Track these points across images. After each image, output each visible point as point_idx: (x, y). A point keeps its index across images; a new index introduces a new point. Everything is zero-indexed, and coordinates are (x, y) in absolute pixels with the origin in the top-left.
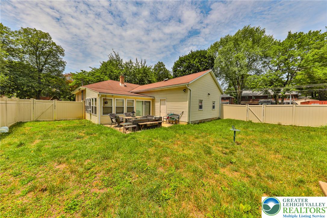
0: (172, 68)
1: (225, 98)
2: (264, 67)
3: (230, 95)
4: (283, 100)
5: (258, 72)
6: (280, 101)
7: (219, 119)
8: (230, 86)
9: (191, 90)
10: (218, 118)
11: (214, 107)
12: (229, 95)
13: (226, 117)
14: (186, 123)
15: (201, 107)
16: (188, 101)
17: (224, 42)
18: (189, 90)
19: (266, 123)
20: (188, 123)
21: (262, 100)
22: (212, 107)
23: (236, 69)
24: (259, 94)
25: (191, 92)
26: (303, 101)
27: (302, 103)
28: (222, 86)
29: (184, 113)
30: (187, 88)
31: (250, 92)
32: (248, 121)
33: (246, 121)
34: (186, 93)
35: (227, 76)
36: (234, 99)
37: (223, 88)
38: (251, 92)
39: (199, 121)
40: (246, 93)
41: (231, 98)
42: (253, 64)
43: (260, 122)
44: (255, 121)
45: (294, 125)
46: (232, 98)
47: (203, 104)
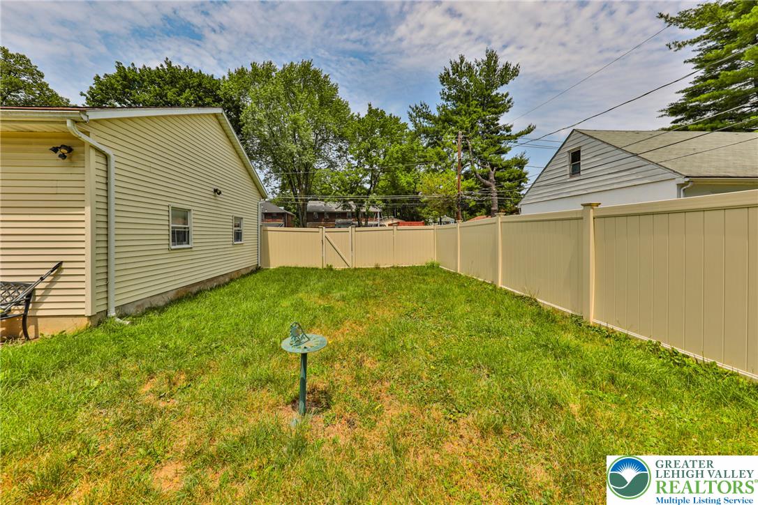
0: (82, 94)
1: (275, 215)
2: (340, 157)
3: (285, 209)
4: (366, 221)
5: (332, 165)
6: (363, 223)
7: (257, 269)
8: (283, 188)
9: (113, 159)
10: (254, 268)
11: (238, 236)
12: (282, 208)
13: (274, 263)
14: (85, 322)
15: (180, 236)
16: (88, 210)
17: (262, 74)
18: (93, 153)
19: (357, 267)
20: (99, 320)
21: (339, 221)
22: (231, 236)
23: (293, 148)
24: (336, 208)
25: (113, 164)
26: (390, 222)
27: (389, 225)
28: (266, 184)
29: (65, 272)
30: (83, 144)
31: (320, 205)
32: (325, 266)
33: (321, 267)
34: (72, 164)
35: (275, 162)
36: (292, 216)
37: (268, 189)
38: (322, 203)
39: (177, 293)
40: (315, 206)
41: (288, 214)
42: (323, 147)
43: (347, 267)
44: (339, 266)
45: (396, 265)
46: (290, 215)
47: (193, 225)
